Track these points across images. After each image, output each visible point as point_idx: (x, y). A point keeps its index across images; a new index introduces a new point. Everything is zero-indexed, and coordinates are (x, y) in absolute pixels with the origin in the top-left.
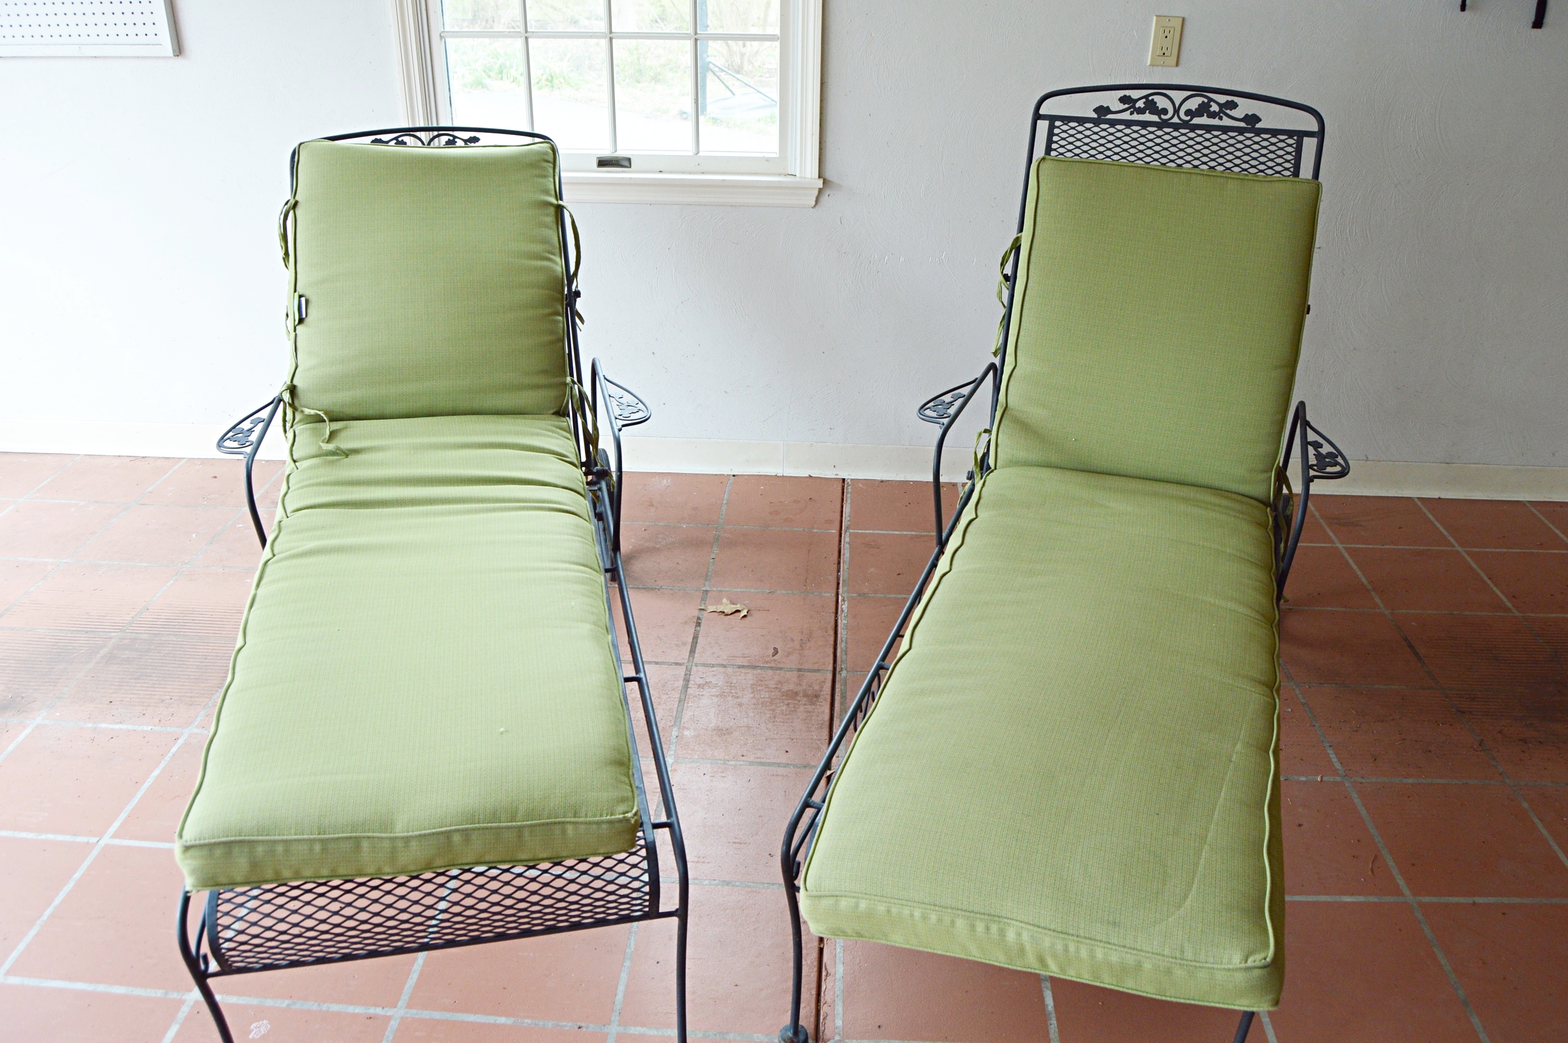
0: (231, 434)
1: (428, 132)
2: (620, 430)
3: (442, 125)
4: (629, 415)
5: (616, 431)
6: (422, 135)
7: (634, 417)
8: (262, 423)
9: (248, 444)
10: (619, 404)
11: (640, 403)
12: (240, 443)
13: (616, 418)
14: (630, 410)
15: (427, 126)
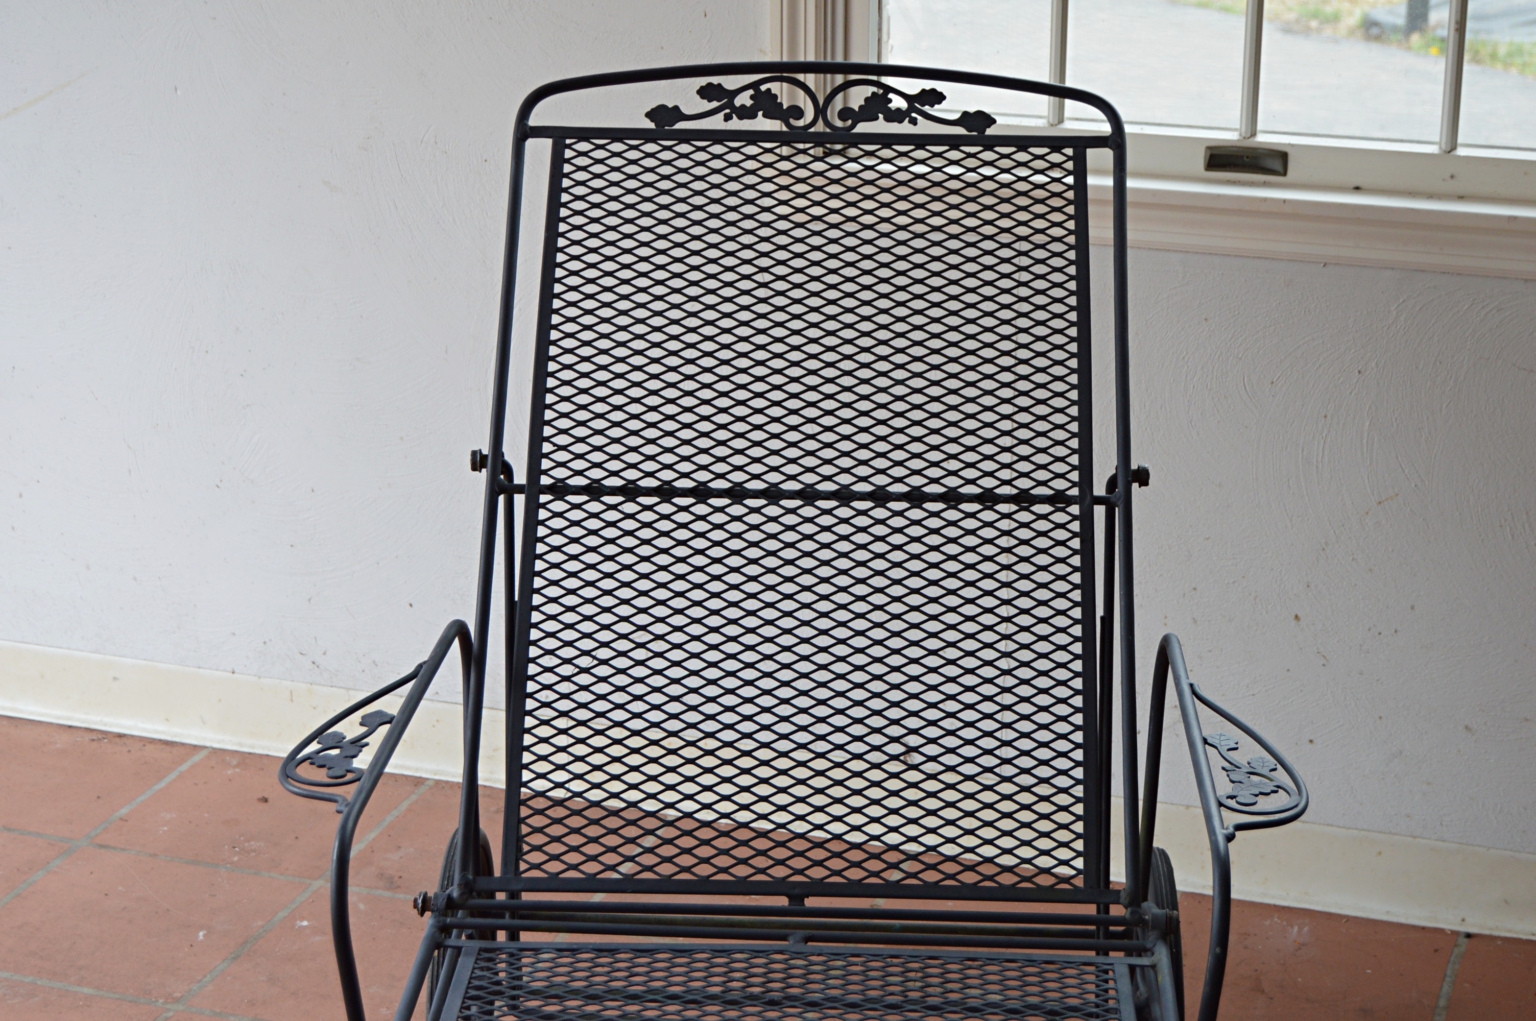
0: (314, 746)
1: (822, 75)
2: (1230, 838)
3: (857, 58)
4: (1252, 800)
5: (1221, 840)
6: (810, 79)
7: (1263, 804)
8: (387, 726)
9: (350, 776)
10: (1227, 765)
11: (1279, 766)
12: (331, 773)
13: (1221, 804)
14: (1255, 785)
15: (822, 60)
